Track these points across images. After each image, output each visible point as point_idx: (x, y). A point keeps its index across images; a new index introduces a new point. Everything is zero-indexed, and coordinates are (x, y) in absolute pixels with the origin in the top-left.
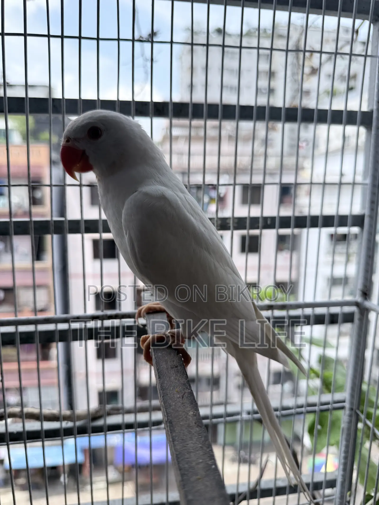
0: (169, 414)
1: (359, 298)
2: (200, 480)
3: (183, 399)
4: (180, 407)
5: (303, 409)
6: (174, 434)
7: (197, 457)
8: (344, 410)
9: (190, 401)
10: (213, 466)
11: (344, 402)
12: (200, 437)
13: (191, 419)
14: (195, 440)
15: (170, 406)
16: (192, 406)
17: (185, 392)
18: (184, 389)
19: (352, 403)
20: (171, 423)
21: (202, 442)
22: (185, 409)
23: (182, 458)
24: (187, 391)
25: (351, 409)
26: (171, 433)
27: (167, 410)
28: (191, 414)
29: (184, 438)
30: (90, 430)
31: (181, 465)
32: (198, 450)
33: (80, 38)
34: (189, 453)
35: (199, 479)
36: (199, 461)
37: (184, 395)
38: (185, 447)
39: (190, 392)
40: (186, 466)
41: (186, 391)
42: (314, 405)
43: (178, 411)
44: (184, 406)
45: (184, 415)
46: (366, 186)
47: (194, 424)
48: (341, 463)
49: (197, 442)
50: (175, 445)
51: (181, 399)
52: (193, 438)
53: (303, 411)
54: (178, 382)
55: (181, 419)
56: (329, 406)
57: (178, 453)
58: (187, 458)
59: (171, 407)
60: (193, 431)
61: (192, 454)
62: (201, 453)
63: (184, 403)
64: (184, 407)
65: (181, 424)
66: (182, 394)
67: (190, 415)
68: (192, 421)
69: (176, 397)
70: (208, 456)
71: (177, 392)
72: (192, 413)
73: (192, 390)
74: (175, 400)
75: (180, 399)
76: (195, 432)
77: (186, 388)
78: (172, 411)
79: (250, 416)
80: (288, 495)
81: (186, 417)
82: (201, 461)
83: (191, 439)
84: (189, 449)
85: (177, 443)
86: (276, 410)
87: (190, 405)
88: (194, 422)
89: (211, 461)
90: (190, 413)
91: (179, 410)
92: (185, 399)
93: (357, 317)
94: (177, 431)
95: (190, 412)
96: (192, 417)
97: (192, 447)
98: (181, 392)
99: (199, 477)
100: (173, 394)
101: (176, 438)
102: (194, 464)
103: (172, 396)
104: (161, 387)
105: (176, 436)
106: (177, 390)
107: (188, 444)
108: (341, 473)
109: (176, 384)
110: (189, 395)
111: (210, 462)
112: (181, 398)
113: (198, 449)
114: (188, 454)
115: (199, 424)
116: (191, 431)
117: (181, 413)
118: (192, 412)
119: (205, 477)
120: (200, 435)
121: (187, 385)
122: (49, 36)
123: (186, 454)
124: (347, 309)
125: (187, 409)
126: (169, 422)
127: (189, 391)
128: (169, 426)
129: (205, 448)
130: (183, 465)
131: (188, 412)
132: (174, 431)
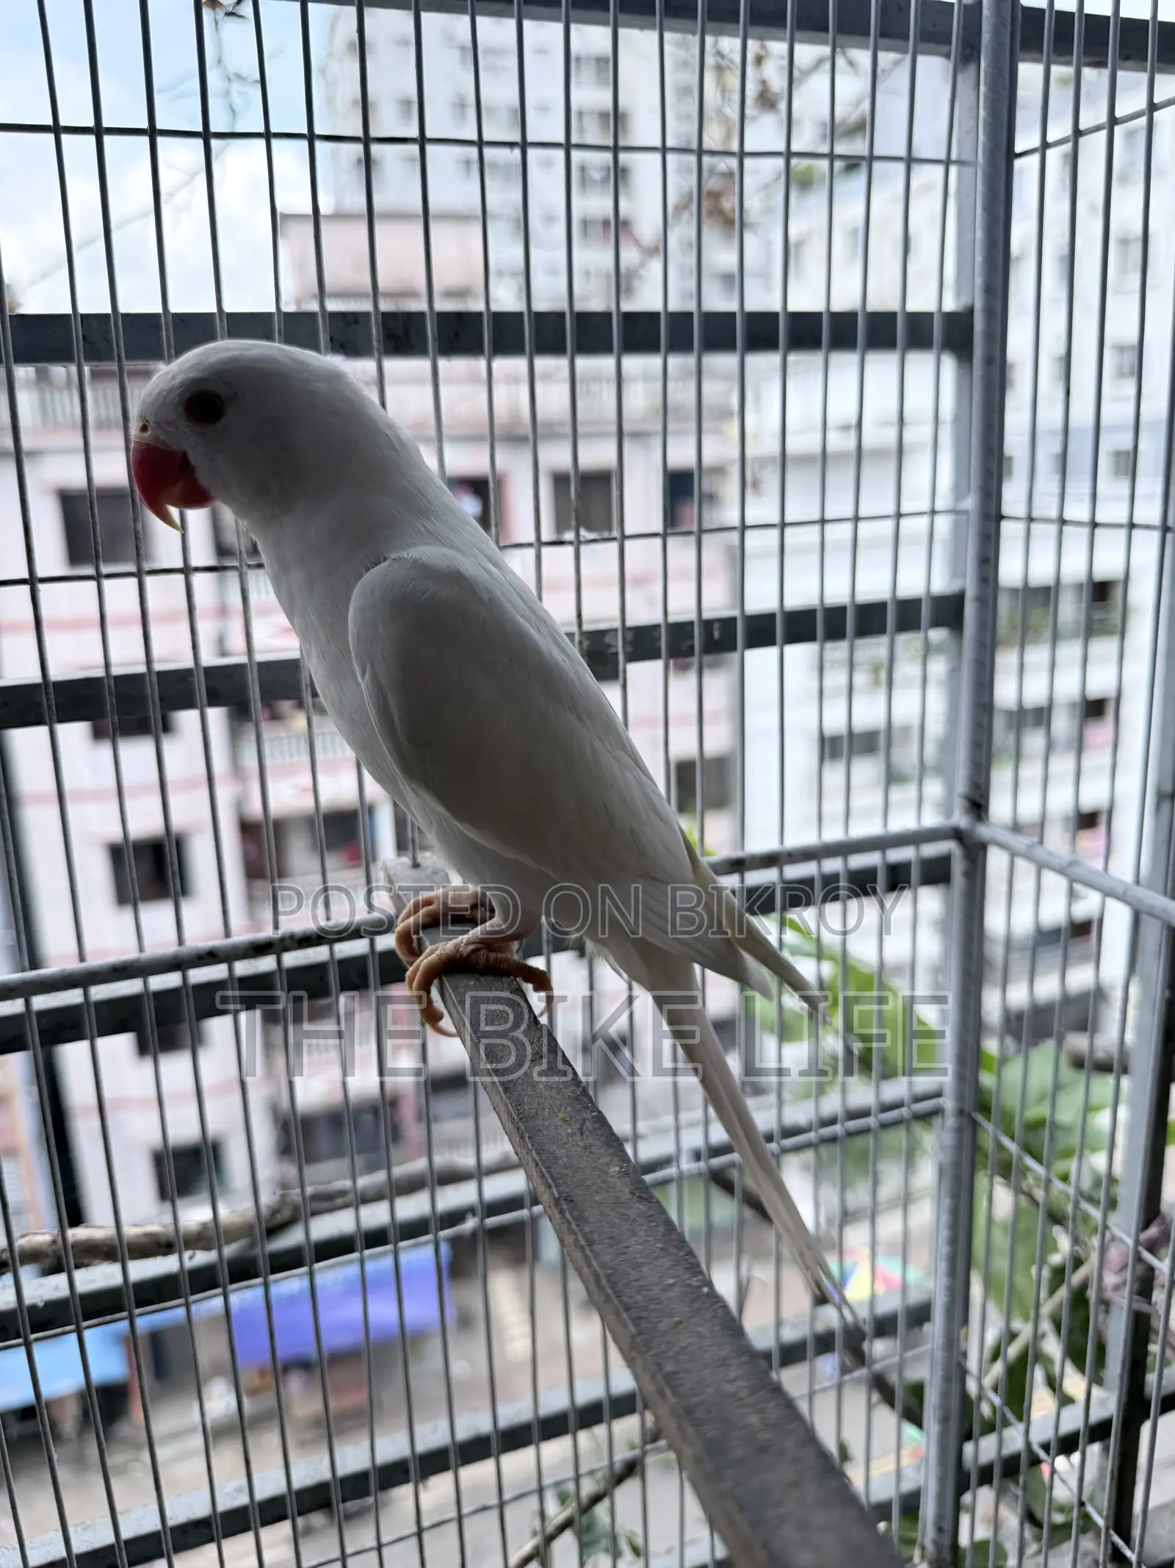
0: (559, 1179)
1: (960, 819)
2: (682, 1327)
3: (585, 1136)
4: (582, 1157)
5: (837, 1129)
6: (587, 1229)
7: (661, 1274)
8: (940, 1115)
9: (603, 1139)
10: (705, 1290)
11: (938, 1094)
12: (653, 1224)
13: (618, 1184)
14: (642, 1233)
15: (557, 1159)
16: (611, 1151)
17: (584, 1118)
18: (579, 1110)
19: (960, 1096)
20: (572, 1201)
21: (660, 1237)
22: (596, 1162)
23: (624, 1282)
24: (587, 1115)
25: (961, 1112)
26: (578, 1225)
27: (552, 1170)
28: (614, 1172)
29: (614, 1234)
30: (263, 1265)
31: (625, 1299)
32: (656, 1259)
33: (152, 132)
34: (637, 1266)
35: (679, 1323)
36: (666, 1283)
37: (582, 1126)
38: (623, 1253)
39: (595, 1116)
40: (639, 1298)
41: (584, 1115)
42: (864, 1113)
43: (579, 1168)
44: (592, 1153)
45: (599, 1176)
46: (964, 517)
47: (629, 1196)
48: (941, 1254)
49: (649, 1239)
50: (597, 1254)
51: (579, 1138)
52: (636, 1230)
53: (837, 1133)
54: (558, 1094)
55: (594, 1187)
56: (904, 1111)
57: (611, 1271)
58: (637, 1280)
59: (561, 1162)
60: (633, 1213)
61: (645, 1269)
62: (667, 1262)
63: (590, 1147)
64: (592, 1156)
65: (597, 1199)
66: (578, 1126)
67: (614, 1174)
68: (623, 1190)
69: (564, 1134)
70: (687, 1268)
71: (563, 1120)
72: (617, 1169)
73: (600, 1112)
74: (564, 1141)
75: (575, 1138)
76: (639, 1216)
77: (584, 1107)
78: (565, 1171)
79: (702, 1164)
80: (811, 1360)
81: (604, 1181)
82: (671, 1281)
83: (633, 1234)
84: (635, 1258)
85: (600, 1246)
86: (769, 1138)
87: (605, 1150)
88: (628, 1190)
89: (696, 1279)
90: (612, 1170)
91: (582, 1166)
92: (587, 1136)
93: (958, 868)
94: (591, 1220)
95: (609, 1168)
96: (619, 1178)
97: (641, 1253)
98: (574, 1119)
99: (676, 1319)
100: (556, 1127)
101: (596, 1236)
102: (656, 1291)
103: (554, 1133)
104: (519, 1115)
105: (592, 1232)
106: (561, 1115)
107: (628, 1247)
108: (943, 1280)
109: (554, 1102)
110: (597, 1125)
111: (694, 1282)
112: (578, 1134)
113: (656, 1254)
114: (634, 1269)
115: (642, 1195)
116: (627, 1215)
117: (588, 1171)
118: (617, 1166)
119: (692, 1317)
120: (651, 1221)
121: (585, 1099)
122: (57, 129)
123: (629, 1270)
124: (931, 850)
125: (601, 1161)
126: (566, 1200)
127: (594, 1114)
128: (568, 1208)
129: (673, 1250)
130: (630, 1297)
131: (606, 1168)
132: (586, 1221)
